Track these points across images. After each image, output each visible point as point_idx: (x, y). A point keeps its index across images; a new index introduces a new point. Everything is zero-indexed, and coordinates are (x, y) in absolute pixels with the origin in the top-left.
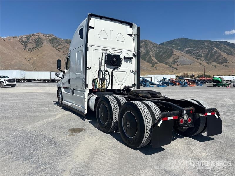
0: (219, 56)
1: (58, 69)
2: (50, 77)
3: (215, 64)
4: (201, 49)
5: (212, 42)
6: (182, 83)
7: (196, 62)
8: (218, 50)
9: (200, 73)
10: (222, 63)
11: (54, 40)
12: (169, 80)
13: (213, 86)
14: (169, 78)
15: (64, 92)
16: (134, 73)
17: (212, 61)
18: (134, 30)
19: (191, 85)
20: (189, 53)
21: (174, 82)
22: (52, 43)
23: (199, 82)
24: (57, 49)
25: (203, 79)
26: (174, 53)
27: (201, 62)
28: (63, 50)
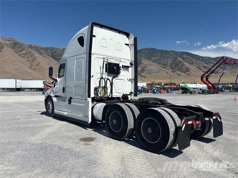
0: (183, 65)
1: (50, 77)
2: (16, 86)
3: (179, 72)
4: (167, 58)
5: (176, 52)
6: (154, 90)
7: (163, 71)
8: (181, 60)
9: (166, 81)
10: (185, 72)
11: (16, 45)
12: (142, 88)
13: (182, 93)
14: (142, 86)
15: (56, 101)
16: (131, 81)
17: (177, 70)
18: (130, 40)
19: (162, 92)
20: (157, 62)
21: (146, 89)
22: (13, 48)
23: (169, 90)
24: (19, 55)
25: (170, 87)
26: (142, 62)
27: (167, 70)
28: (27, 56)
